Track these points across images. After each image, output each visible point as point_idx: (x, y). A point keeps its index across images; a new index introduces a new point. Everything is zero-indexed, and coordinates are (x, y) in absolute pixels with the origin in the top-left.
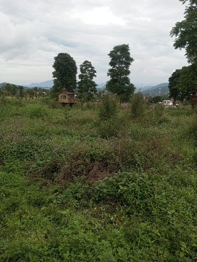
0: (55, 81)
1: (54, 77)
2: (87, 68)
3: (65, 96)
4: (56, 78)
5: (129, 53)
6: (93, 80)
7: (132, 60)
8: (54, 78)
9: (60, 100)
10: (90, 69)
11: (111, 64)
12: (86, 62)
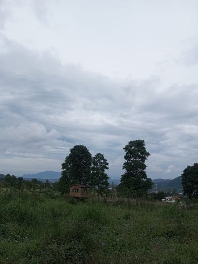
0: (64, 173)
1: (63, 168)
2: (99, 161)
3: (78, 190)
4: (65, 170)
5: (144, 148)
6: (105, 173)
7: (148, 154)
8: (63, 170)
9: (71, 193)
10: (102, 161)
11: (126, 157)
12: (99, 154)
